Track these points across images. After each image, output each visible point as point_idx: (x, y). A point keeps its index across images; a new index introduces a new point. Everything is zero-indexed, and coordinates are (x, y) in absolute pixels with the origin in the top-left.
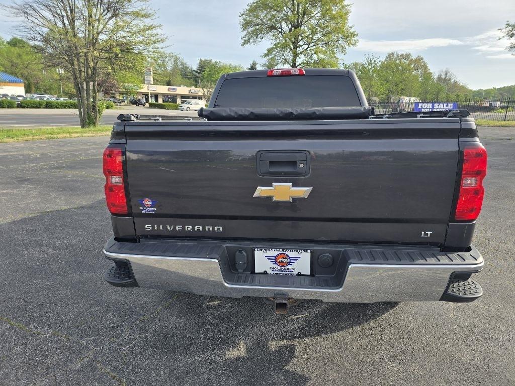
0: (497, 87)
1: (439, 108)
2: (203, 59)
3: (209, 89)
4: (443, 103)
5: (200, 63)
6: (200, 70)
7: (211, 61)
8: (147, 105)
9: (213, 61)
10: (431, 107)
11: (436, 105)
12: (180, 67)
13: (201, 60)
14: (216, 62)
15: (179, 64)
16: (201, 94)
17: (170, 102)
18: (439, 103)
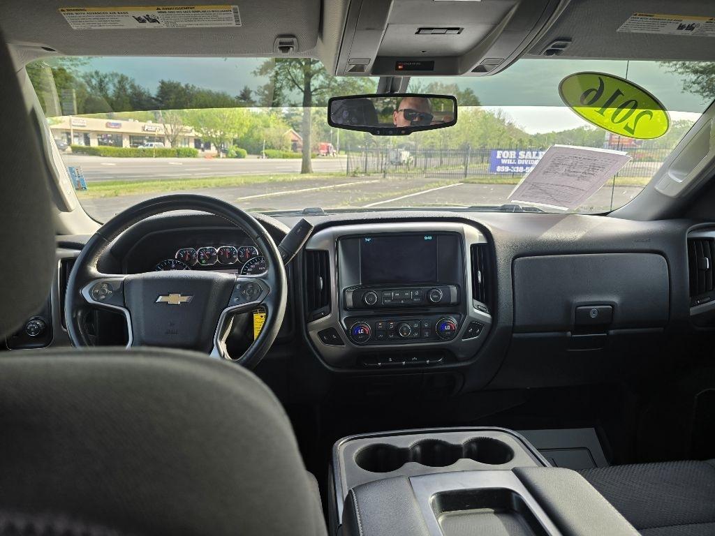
0: (557, 131)
1: (526, 157)
2: (166, 80)
3: (175, 125)
4: (531, 150)
5: (162, 87)
6: (163, 98)
7: (179, 84)
8: (69, 149)
9: (183, 85)
10: (514, 157)
11: (521, 153)
12: (130, 91)
13: (163, 83)
14: (187, 86)
15: (127, 87)
16: (162, 133)
17: (111, 145)
18: (526, 150)
